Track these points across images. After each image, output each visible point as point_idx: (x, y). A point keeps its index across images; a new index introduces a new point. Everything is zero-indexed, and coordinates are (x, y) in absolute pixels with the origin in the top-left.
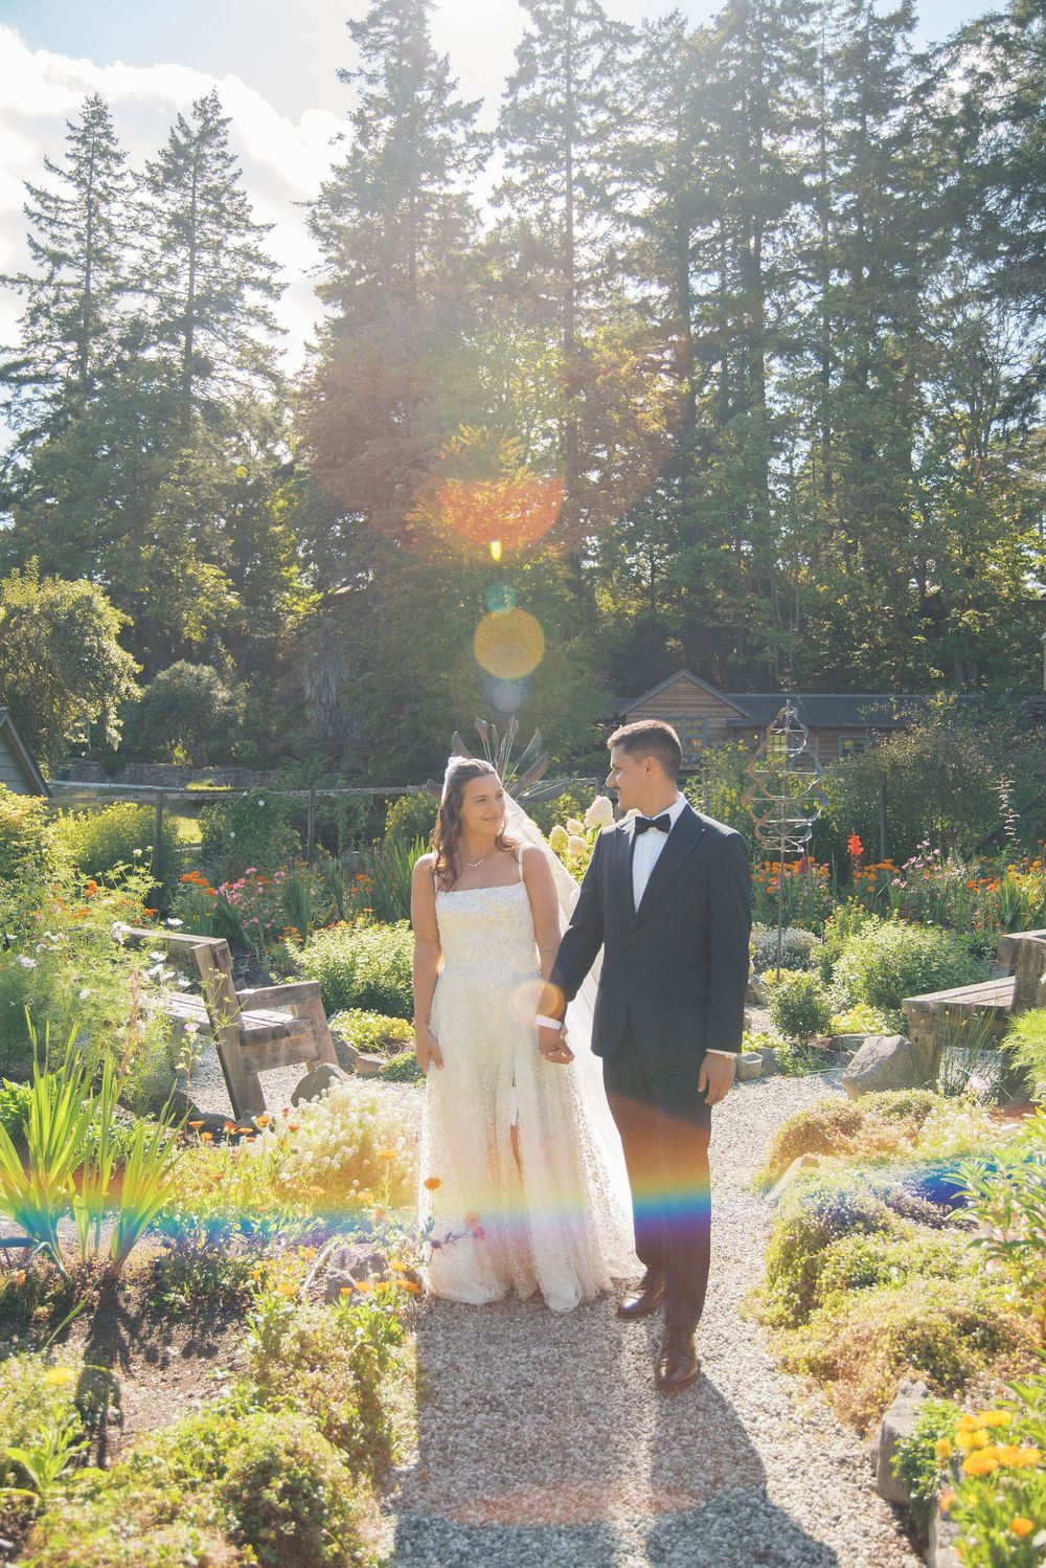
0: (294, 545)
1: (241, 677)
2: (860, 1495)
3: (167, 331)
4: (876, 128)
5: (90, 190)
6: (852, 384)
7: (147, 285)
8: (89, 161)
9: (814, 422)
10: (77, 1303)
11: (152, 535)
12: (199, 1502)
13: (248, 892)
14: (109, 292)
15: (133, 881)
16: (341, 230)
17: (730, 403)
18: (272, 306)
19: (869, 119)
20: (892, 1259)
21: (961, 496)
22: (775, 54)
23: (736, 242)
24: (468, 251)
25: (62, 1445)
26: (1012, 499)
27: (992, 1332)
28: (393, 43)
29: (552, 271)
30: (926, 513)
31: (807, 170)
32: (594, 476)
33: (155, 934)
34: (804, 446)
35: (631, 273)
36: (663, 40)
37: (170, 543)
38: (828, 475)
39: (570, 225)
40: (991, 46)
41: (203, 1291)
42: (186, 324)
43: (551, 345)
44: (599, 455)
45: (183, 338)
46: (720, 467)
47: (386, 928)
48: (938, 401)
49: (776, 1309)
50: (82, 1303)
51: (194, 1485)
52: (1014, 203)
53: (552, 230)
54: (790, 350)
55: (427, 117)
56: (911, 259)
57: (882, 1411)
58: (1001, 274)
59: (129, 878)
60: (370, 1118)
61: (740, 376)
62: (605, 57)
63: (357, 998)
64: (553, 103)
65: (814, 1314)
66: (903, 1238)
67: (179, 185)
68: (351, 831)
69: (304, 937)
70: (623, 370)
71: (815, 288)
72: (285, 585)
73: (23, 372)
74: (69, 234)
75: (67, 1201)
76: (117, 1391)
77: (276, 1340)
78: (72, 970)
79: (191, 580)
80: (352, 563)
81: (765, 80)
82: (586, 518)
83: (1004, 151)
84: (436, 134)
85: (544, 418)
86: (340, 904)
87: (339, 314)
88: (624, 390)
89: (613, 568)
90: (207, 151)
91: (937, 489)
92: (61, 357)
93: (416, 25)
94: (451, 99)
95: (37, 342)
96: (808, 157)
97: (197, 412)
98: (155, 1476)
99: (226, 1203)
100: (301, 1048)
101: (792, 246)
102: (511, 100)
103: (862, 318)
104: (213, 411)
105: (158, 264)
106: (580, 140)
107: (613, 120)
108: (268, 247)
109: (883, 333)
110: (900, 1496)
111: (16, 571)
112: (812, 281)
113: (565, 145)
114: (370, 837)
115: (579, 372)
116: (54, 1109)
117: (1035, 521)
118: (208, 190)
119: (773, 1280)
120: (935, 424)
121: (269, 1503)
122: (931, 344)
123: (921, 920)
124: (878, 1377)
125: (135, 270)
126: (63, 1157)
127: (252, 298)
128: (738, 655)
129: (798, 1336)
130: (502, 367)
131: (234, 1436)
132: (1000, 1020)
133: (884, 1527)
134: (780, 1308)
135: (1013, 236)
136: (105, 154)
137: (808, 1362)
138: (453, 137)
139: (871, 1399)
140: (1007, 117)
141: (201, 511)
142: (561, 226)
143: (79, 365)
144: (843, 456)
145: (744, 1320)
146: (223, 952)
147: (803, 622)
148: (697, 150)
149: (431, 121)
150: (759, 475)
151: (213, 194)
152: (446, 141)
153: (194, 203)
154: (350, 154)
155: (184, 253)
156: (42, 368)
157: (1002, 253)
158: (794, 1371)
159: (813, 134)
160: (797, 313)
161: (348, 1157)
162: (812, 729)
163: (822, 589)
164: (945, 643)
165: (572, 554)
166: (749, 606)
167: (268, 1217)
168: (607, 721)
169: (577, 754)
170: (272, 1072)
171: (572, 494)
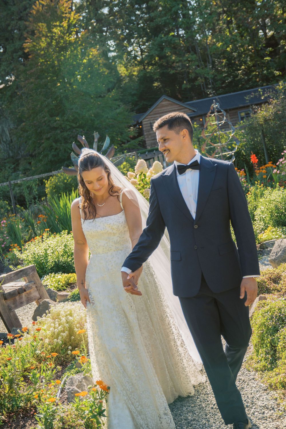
32: (105, 11)
41: (12, 411)
47: (58, 236)
49: (261, 364)
60: (71, 318)
63: (51, 269)
65: (279, 362)
68: (32, 196)
69: (21, 247)
77: (51, 424)
82: (106, 32)
86: (33, 229)
89: (123, 54)
99: (15, 370)
100: (32, 295)
114: (40, 197)
119: (258, 351)
128: (186, 84)
129: (274, 373)
134: (263, 363)
137: (281, 383)
145: (249, 371)
147: (213, 62)
158: (275, 389)
161: (64, 338)
162: (226, 111)
163: (219, 45)
164: (279, 58)
165: (104, 51)
166: (187, 60)
167: (35, 372)
168: (134, 126)
169: (124, 143)
170: (21, 309)
171: (97, 21)
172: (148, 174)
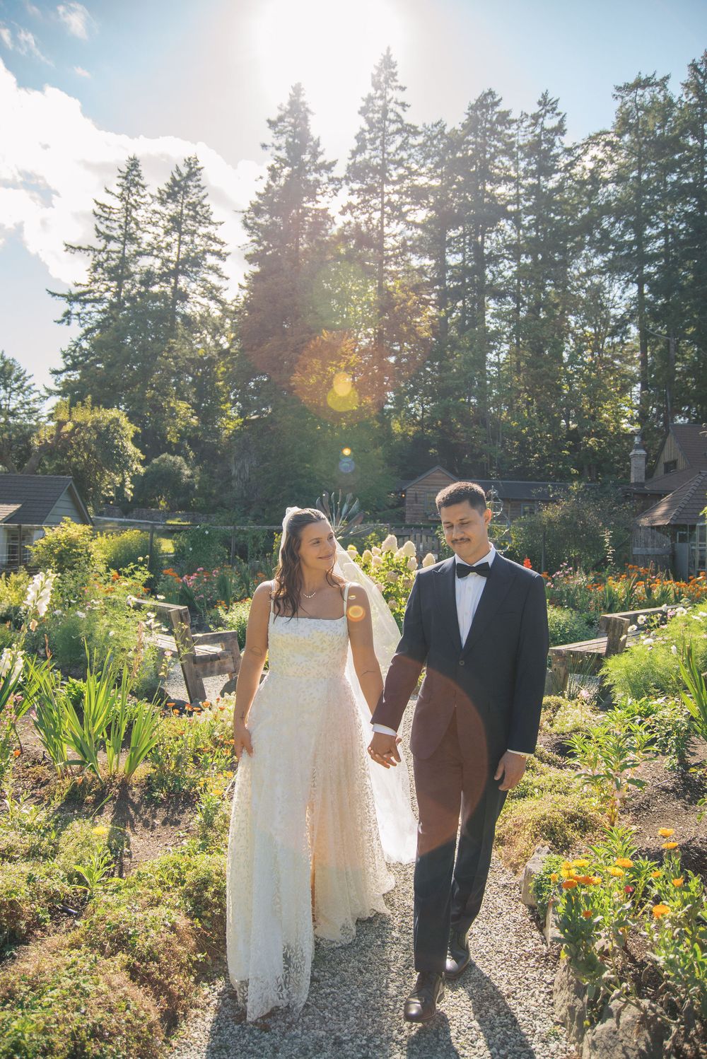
0: (229, 393)
1: (197, 463)
2: (513, 903)
3: (164, 277)
4: (545, 183)
5: (127, 203)
6: (531, 315)
7: (155, 252)
8: (128, 188)
9: (511, 334)
10: (107, 795)
11: (152, 385)
12: (171, 897)
13: (198, 581)
14: (135, 256)
15: (138, 574)
16: (259, 225)
17: (467, 322)
18: (221, 264)
19: (542, 178)
20: (536, 784)
21: (588, 377)
22: (493, 143)
23: (471, 238)
24: (327, 238)
25: (102, 866)
26: (616, 379)
27: (585, 822)
28: (291, 131)
29: (372, 250)
30: (570, 385)
31: (509, 202)
32: (392, 360)
33: (149, 603)
34: (506, 347)
35: (415, 253)
36: (434, 134)
37: (162, 390)
38: (518, 363)
39: (382, 227)
40: (605, 146)
41: (173, 792)
42: (175, 273)
43: (371, 289)
44: (395, 348)
45: (173, 281)
46: (460, 357)
48: (577, 325)
50: (110, 796)
51: (169, 889)
52: (617, 225)
53: (372, 229)
54: (499, 295)
55: (307, 168)
56: (564, 251)
57: (526, 861)
58: (611, 261)
59: (136, 572)
61: (472, 308)
62: (403, 142)
64: (375, 164)
66: (542, 773)
67: (175, 200)
68: (255, 549)
69: (228, 606)
70: (409, 304)
71: (513, 264)
72: (223, 413)
73: (87, 297)
74: (116, 225)
75: (103, 743)
76: (128, 840)
77: (211, 818)
78: (105, 621)
79: (173, 409)
80: (260, 403)
81: (488, 156)
82: (387, 382)
83: (612, 198)
84: (312, 177)
85: (366, 327)
86: (248, 588)
87: (257, 269)
88: (409, 315)
89: (401, 409)
90: (190, 183)
91: (576, 373)
92: (108, 290)
93: (303, 122)
94: (320, 160)
95: (95, 281)
96: (510, 196)
97: (179, 320)
98: (149, 883)
99: (186, 747)
100: (226, 666)
101: (501, 241)
102: (353, 161)
103: (538, 281)
104: (188, 320)
105: (162, 241)
106: (388, 183)
107: (407, 173)
108: (219, 233)
109: (548, 289)
110: (534, 903)
111: (79, 403)
112: (511, 260)
113: (381, 185)
114: (265, 553)
115: (386, 303)
116: (97, 693)
117: (628, 392)
118: (189, 204)
120: (576, 337)
121: (207, 898)
122: (574, 296)
123: (562, 605)
124: (525, 844)
125: (149, 245)
126: (101, 719)
127: (211, 260)
128: (468, 458)
130: (344, 299)
131: (190, 865)
132: (599, 660)
133: (524, 918)
135: (616, 242)
136: (136, 185)
138: (321, 179)
139: (521, 855)
140: (612, 182)
141: (178, 374)
142: (377, 227)
143: (117, 294)
144: (526, 353)
146: (186, 614)
147: (504, 442)
148: (451, 190)
149: (309, 171)
150: (482, 361)
151: (193, 206)
152: (317, 181)
153: (182, 211)
154: (266, 186)
155: (176, 236)
156: (97, 295)
157: (611, 250)
159: (513, 185)
160: (503, 277)
162: (505, 500)
163: (514, 424)
164: (579, 455)
165: (379, 401)
166: (474, 432)
167: (207, 755)
168: (396, 493)
169: (379, 510)
170: (211, 678)
171: (380, 369)
172: (396, 555)
